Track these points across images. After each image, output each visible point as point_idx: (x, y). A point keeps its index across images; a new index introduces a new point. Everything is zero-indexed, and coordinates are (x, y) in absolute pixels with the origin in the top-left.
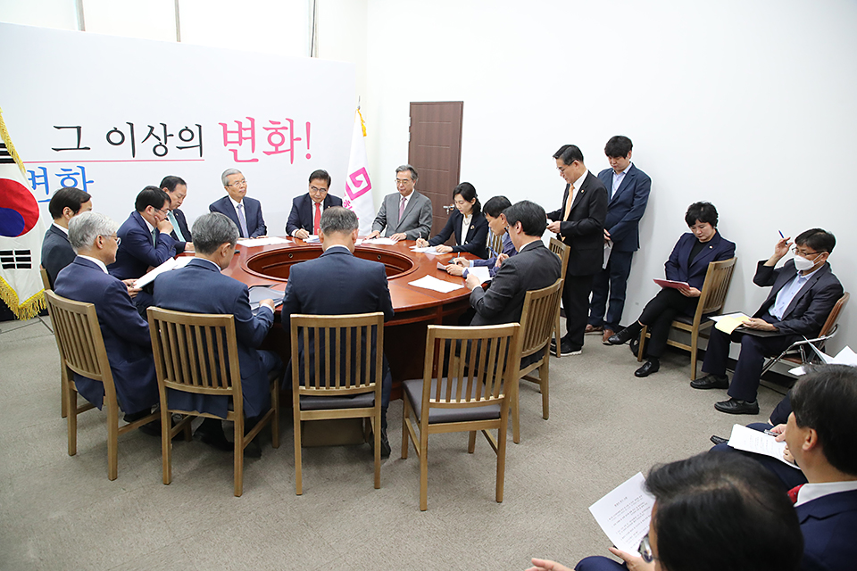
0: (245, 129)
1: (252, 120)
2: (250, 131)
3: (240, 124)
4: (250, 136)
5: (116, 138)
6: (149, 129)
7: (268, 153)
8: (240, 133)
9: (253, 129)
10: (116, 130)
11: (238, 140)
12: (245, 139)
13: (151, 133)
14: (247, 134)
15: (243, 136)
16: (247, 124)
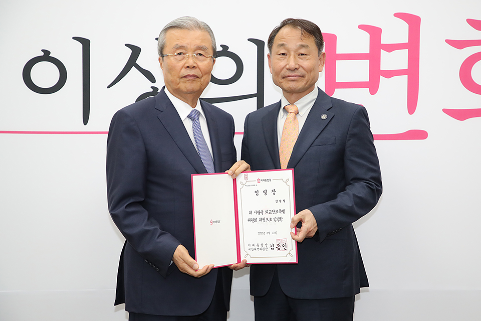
0: (391, 48)
1: (413, 22)
2: (405, 53)
3: (374, 33)
4: (405, 66)
5: (45, 74)
6: (129, 51)
7: (461, 115)
8: (373, 57)
9: (413, 46)
10: (46, 56)
11: (366, 78)
12: (390, 74)
13: (132, 62)
14: (396, 60)
15: (383, 67)
16: (396, 32)
